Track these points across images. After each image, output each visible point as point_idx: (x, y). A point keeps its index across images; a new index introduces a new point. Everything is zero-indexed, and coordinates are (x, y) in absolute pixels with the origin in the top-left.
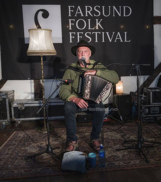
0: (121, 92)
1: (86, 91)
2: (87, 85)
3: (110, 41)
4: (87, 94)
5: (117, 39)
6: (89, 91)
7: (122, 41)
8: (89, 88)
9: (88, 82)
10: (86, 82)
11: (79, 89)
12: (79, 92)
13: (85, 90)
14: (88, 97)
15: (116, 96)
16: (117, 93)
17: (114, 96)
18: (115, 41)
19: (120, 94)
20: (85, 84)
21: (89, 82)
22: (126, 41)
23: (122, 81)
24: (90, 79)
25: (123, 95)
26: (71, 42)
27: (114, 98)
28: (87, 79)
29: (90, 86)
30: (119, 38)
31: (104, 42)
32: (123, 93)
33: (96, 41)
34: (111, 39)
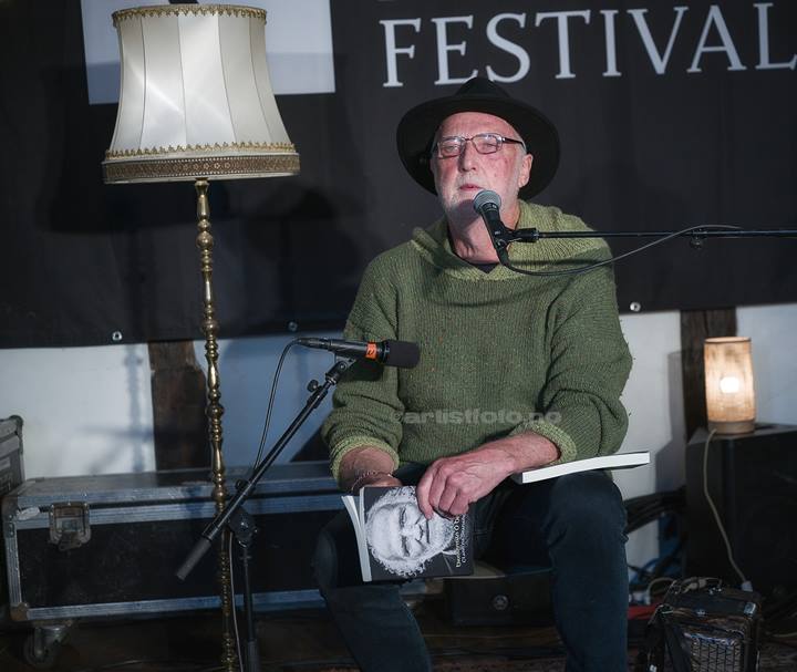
0: (743, 417)
3: (660, 66)
5: (703, 54)
7: (736, 64)
15: (711, 442)
16: (716, 424)
17: (695, 440)
18: (694, 68)
19: (736, 430)
22: (764, 63)
23: (749, 341)
25: (758, 433)
26: (393, 81)
27: (693, 454)
30: (722, 44)
31: (619, 74)
32: (757, 421)
33: (565, 72)
34: (662, 56)
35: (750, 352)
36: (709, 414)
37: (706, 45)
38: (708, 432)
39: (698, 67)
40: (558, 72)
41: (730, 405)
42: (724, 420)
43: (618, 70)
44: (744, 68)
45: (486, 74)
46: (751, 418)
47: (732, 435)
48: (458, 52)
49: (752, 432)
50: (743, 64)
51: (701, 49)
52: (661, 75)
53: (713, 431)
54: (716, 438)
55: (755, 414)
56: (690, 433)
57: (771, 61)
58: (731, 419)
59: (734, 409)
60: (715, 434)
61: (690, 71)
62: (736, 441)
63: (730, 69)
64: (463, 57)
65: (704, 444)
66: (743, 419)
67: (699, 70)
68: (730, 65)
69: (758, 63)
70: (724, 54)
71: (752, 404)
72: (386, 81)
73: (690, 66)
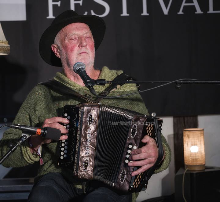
0: (199, 163)
1: (83, 154)
2: (86, 135)
3: (166, 11)
4: (86, 163)
5: (184, 6)
6: (90, 152)
7: (199, 11)
8: (92, 144)
9: (87, 128)
10: (83, 127)
11: (63, 149)
12: (62, 158)
13: (79, 150)
14: (90, 170)
15: (186, 174)
16: (188, 166)
17: (178, 173)
18: (181, 12)
19: (197, 169)
20: (79, 132)
21: (92, 127)
22: (211, 11)
23: (203, 130)
24: (93, 116)
25: (206, 170)
26: (51, 16)
27: (178, 179)
28: (86, 118)
29: (94, 138)
30: (193, 2)
31: (148, 14)
32: (206, 165)
33: (125, 13)
34: (166, 7)
35: (203, 135)
36: (185, 162)
37: (186, 3)
38: (185, 170)
39: (182, 12)
40: (122, 13)
41: (194, 158)
42: (192, 164)
43: (148, 12)
44: (202, 13)
45: (91, 13)
46: (204, 163)
47: (195, 171)
48: (79, 4)
49: (204, 170)
50: (202, 11)
51: (184, 4)
52: (166, 15)
53: (187, 169)
54: (188, 172)
55: (205, 162)
56: (177, 170)
57: (214, 10)
58: (195, 164)
59: (196, 160)
60: (188, 170)
61: (178, 13)
62: (197, 174)
63: (196, 13)
64: (81, 6)
65: (183, 174)
66: (200, 164)
67: (183, 13)
68: (196, 11)
69: (208, 10)
70: (194, 6)
71: (204, 158)
72: (48, 16)
73: (179, 11)
